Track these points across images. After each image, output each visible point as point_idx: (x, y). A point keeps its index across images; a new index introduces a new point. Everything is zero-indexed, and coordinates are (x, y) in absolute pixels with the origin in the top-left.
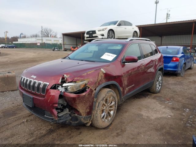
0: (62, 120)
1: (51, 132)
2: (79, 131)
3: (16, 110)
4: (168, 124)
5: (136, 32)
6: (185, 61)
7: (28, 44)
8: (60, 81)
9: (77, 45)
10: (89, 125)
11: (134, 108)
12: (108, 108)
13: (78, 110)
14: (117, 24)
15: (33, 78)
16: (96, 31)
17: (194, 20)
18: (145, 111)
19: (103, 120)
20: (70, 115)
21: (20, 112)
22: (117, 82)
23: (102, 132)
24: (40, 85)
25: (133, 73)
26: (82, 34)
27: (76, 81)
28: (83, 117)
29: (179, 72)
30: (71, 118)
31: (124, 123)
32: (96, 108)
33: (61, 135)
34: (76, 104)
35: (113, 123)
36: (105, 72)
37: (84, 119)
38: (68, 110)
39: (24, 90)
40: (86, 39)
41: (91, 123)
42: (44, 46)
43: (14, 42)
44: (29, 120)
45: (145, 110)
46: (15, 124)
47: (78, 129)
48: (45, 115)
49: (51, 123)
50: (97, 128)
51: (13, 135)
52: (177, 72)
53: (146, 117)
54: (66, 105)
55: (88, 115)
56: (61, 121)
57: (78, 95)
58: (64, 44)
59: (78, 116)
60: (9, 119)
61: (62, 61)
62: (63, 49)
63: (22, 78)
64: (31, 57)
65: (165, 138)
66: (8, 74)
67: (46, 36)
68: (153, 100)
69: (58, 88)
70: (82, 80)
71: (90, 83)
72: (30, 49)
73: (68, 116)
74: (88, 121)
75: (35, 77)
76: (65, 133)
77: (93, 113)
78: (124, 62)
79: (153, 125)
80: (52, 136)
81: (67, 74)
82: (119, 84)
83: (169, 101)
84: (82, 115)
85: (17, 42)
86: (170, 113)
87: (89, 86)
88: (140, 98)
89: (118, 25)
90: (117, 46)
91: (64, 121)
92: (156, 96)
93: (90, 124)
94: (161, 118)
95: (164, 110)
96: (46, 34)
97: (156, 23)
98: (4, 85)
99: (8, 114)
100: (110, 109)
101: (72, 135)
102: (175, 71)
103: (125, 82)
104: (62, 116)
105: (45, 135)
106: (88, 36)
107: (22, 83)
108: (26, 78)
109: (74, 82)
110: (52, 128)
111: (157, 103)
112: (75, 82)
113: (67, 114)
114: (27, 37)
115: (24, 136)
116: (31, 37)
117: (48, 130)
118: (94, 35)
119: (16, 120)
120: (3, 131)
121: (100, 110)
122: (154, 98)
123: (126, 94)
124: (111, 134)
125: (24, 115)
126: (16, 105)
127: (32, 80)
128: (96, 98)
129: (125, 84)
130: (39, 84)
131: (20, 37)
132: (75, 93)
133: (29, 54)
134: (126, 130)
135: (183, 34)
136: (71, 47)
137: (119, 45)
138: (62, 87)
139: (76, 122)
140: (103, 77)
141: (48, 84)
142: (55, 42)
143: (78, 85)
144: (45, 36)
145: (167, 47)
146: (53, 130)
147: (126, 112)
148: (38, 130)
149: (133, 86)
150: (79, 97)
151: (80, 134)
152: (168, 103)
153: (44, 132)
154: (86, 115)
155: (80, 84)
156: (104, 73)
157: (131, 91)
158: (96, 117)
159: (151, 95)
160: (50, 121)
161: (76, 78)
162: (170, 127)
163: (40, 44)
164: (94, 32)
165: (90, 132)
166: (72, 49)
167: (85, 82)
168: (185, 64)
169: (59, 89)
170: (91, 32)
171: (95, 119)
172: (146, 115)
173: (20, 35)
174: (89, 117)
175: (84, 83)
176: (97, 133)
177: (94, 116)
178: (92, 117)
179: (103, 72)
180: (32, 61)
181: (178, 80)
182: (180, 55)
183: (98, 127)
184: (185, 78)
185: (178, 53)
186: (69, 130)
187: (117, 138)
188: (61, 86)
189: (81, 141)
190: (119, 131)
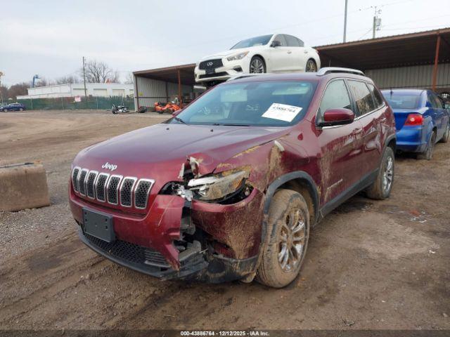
0: (188, 269)
1: (155, 301)
2: (226, 296)
3: (58, 252)
4: (433, 270)
5: (312, 60)
6: (434, 123)
7: (53, 100)
8: (182, 174)
9: (168, 98)
10: (249, 280)
11: (341, 234)
12: (290, 236)
13: (228, 243)
14: (270, 43)
15: (108, 170)
16: (223, 60)
17: (439, 30)
18: (369, 240)
19: (283, 268)
20: (205, 257)
21: (68, 257)
22: (310, 174)
23: (281, 295)
24: (131, 185)
25: (340, 151)
26: (179, 72)
27: (221, 172)
28: (239, 261)
29: (423, 148)
30: (209, 266)
31: (329, 273)
32: (267, 238)
33: (182, 307)
34: (224, 228)
35: (301, 273)
36: (282, 149)
37: (240, 266)
38: (198, 244)
39: (85, 201)
40: (197, 80)
41: (255, 274)
42: (91, 104)
43: (19, 98)
44: (96, 276)
45: (369, 238)
46: (62, 286)
47: (222, 291)
48: (145, 260)
49: (159, 278)
50: (268, 288)
51: (63, 315)
52: (420, 148)
53: (376, 257)
54: (193, 232)
55: (251, 256)
56: (186, 273)
57: (230, 208)
58: (138, 98)
59: (226, 258)
60: (44, 275)
61: (168, 129)
62: (136, 109)
63: (77, 171)
64: (65, 128)
65: (437, 303)
66: (26, 167)
67: (93, 80)
68: (380, 215)
69: (176, 192)
70: (234, 169)
71: (254, 175)
72: (57, 111)
73: (201, 259)
74: (250, 272)
75: (113, 167)
76: (192, 302)
77: (262, 249)
78: (322, 125)
79: (400, 274)
80: (160, 311)
81: (195, 156)
82: (314, 179)
83: (417, 215)
84: (237, 256)
85: (25, 97)
86: (431, 244)
87: (251, 184)
88: (347, 212)
89: (271, 46)
90: (300, 86)
91: (192, 272)
92: (384, 206)
93: (253, 277)
94: (413, 256)
95: (414, 237)
96: (93, 75)
97: (347, 41)
98: (19, 194)
99: (41, 262)
100: (295, 239)
101: (210, 306)
102: (415, 147)
103: (326, 174)
104: (187, 261)
105: (143, 311)
106: (203, 72)
107: (78, 184)
108: (88, 172)
109: (216, 174)
110: (156, 292)
111: (392, 221)
112: (220, 174)
113: (198, 254)
114: (48, 83)
115: (93, 315)
116: (59, 83)
117: (148, 298)
118: (218, 70)
119: (63, 277)
120: (36, 306)
121: (276, 242)
122: (381, 210)
123: (327, 202)
124: (306, 299)
125: (81, 263)
126: (56, 241)
127: (108, 175)
128: (267, 213)
129: (325, 177)
130: (128, 184)
131: (33, 86)
132: (220, 201)
133: (60, 123)
134: (338, 288)
135: (411, 65)
136: (156, 103)
137: (303, 85)
138: (187, 188)
139: (220, 275)
140: (279, 161)
141: (152, 181)
142: (116, 94)
143: (225, 183)
144: (91, 80)
145: (391, 93)
146: (160, 297)
147: (326, 245)
148: (122, 299)
149: (340, 184)
150: (231, 211)
151: (230, 304)
152: (418, 220)
153: (140, 302)
154: (246, 255)
155: (231, 180)
156: (281, 152)
157: (336, 196)
158: (269, 260)
159: (370, 204)
160: (159, 274)
161: (220, 166)
162: (441, 277)
163: (82, 98)
164: (218, 63)
165: (254, 298)
166: (159, 107)
167: (243, 174)
168: (435, 129)
169: (180, 193)
170: (211, 64)
171: (265, 265)
172: (376, 251)
173: (32, 80)
174: (251, 261)
175: (240, 177)
176: (272, 299)
177: (265, 258)
178: (259, 261)
179: (278, 149)
180: (70, 137)
181: (422, 168)
182: (423, 110)
183: (271, 284)
184: (436, 163)
185: (419, 106)
186: (201, 295)
187: (322, 309)
188: (182, 187)
189: (236, 320)
190: (322, 292)
